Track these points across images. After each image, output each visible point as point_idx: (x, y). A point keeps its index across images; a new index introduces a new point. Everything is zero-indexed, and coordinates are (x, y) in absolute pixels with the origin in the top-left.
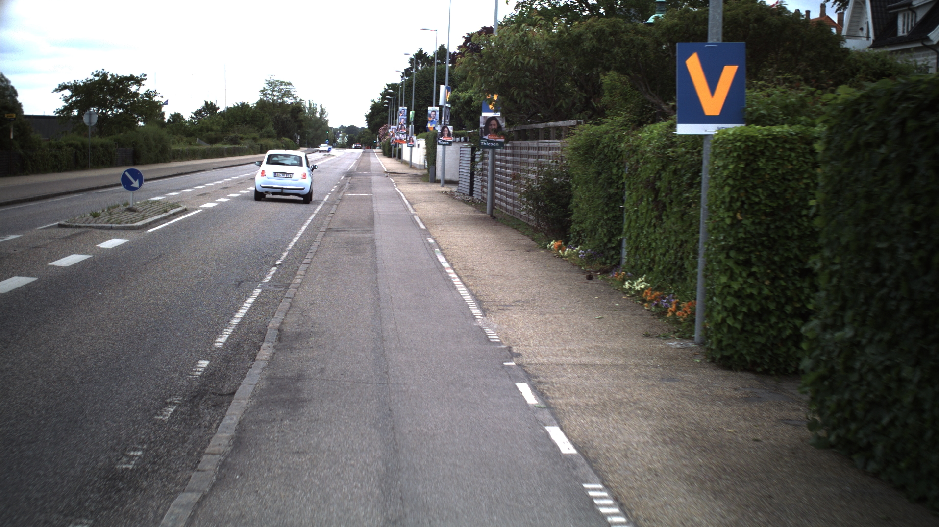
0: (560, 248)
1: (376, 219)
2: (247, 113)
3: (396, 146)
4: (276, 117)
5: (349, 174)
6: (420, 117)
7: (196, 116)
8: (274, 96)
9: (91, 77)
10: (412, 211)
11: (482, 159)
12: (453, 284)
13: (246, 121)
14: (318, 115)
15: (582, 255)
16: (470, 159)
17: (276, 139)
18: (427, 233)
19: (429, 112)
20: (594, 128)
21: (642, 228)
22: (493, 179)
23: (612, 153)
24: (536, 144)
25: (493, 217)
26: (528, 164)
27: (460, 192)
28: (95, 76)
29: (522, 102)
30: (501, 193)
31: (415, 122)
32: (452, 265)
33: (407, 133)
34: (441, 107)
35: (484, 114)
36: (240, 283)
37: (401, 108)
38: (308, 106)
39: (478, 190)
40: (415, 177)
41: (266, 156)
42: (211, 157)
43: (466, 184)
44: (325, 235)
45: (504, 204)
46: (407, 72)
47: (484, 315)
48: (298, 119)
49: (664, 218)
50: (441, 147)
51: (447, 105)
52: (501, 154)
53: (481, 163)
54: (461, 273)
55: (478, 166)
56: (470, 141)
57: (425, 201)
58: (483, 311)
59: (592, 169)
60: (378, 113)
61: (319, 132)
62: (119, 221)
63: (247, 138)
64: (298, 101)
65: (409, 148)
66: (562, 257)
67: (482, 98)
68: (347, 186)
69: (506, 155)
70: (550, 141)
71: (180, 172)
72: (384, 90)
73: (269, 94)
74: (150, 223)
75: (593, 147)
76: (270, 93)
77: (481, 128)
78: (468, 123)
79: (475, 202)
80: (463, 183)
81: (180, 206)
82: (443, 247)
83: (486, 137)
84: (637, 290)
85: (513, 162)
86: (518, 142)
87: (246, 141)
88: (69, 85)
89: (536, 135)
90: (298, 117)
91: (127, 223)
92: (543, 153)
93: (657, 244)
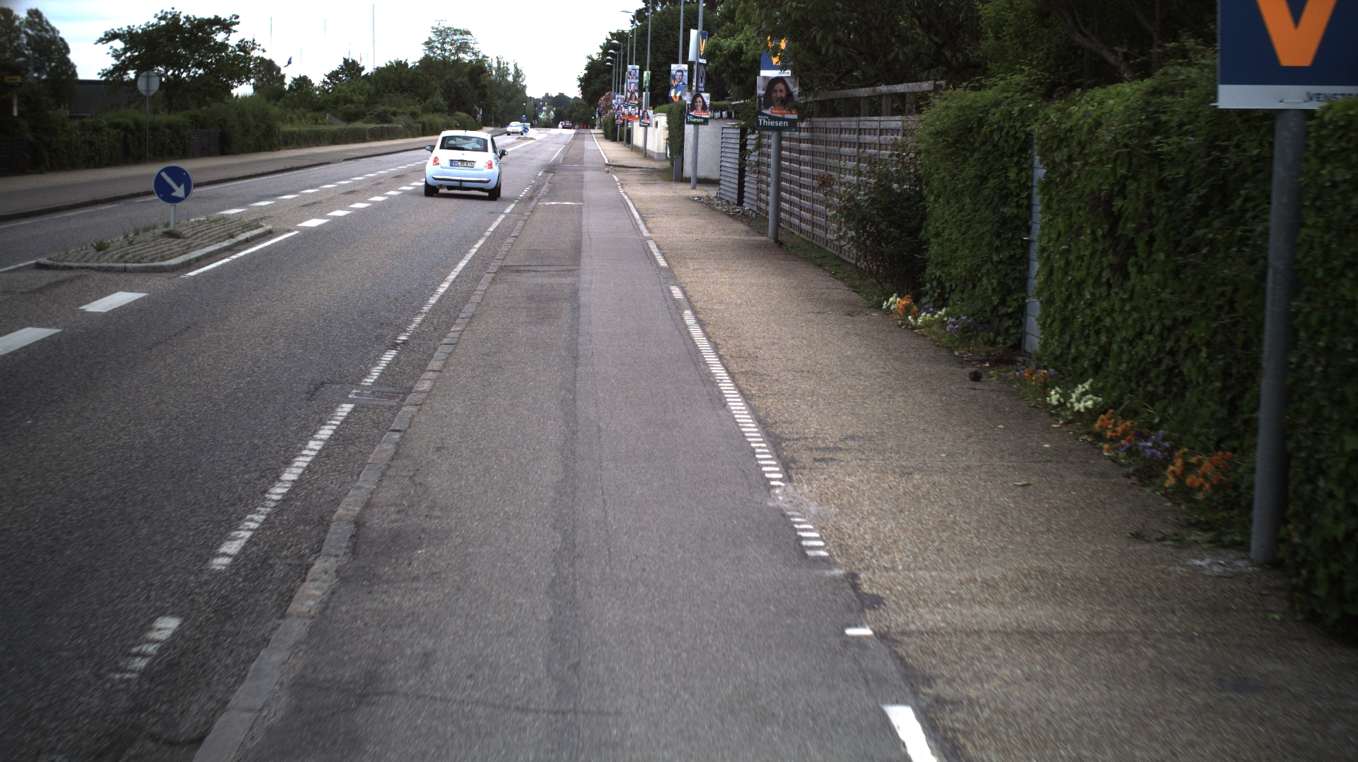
0: (907, 310)
1: (585, 248)
2: (403, 75)
3: (623, 125)
4: (447, 82)
5: (551, 168)
6: (659, 80)
7: (331, 80)
8: (445, 50)
9: (155, 21)
10: (646, 233)
11: (759, 146)
12: (720, 392)
13: (401, 87)
14: (510, 79)
15: (951, 326)
16: (738, 146)
17: (446, 114)
18: (669, 276)
19: (673, 72)
20: (972, 95)
21: (1080, 285)
22: (779, 179)
23: (1007, 141)
24: (855, 123)
25: (779, 244)
26: (840, 156)
27: (721, 199)
28: (160, 19)
29: (831, 51)
30: (791, 203)
31: (652, 88)
32: (716, 347)
33: (640, 106)
34: (691, 64)
35: (764, 73)
36: (316, 389)
37: (629, 67)
38: (495, 65)
39: (752, 196)
40: (651, 172)
41: (440, 138)
42: (346, 142)
43: (731, 185)
44: (493, 279)
45: (797, 221)
46: (640, 15)
47: (788, 479)
48: (479, 84)
49: (1132, 270)
50: (692, 126)
51: (702, 61)
52: (790, 139)
53: (757, 153)
54: (734, 367)
55: (751, 158)
56: (737, 118)
57: (667, 214)
58: (783, 464)
59: (970, 171)
60: (597, 76)
61: (512, 103)
62: (138, 257)
63: (403, 113)
64: (480, 58)
65: (642, 128)
66: (913, 328)
67: (762, 46)
68: (544, 189)
69: (800, 140)
70: (882, 118)
71: (288, 166)
72: (605, 41)
73: (437, 47)
74: (198, 259)
75: (971, 130)
76: (439, 46)
77: (760, 97)
78: (733, 89)
79: (747, 216)
80: (727, 184)
81: (262, 226)
82: (698, 305)
83: (768, 112)
84: (1079, 411)
85: (813, 153)
86: (820, 119)
87: (401, 118)
88: (121, 32)
89: (853, 108)
90: (480, 82)
91: (152, 261)
92: (868, 138)
93: (1113, 319)
